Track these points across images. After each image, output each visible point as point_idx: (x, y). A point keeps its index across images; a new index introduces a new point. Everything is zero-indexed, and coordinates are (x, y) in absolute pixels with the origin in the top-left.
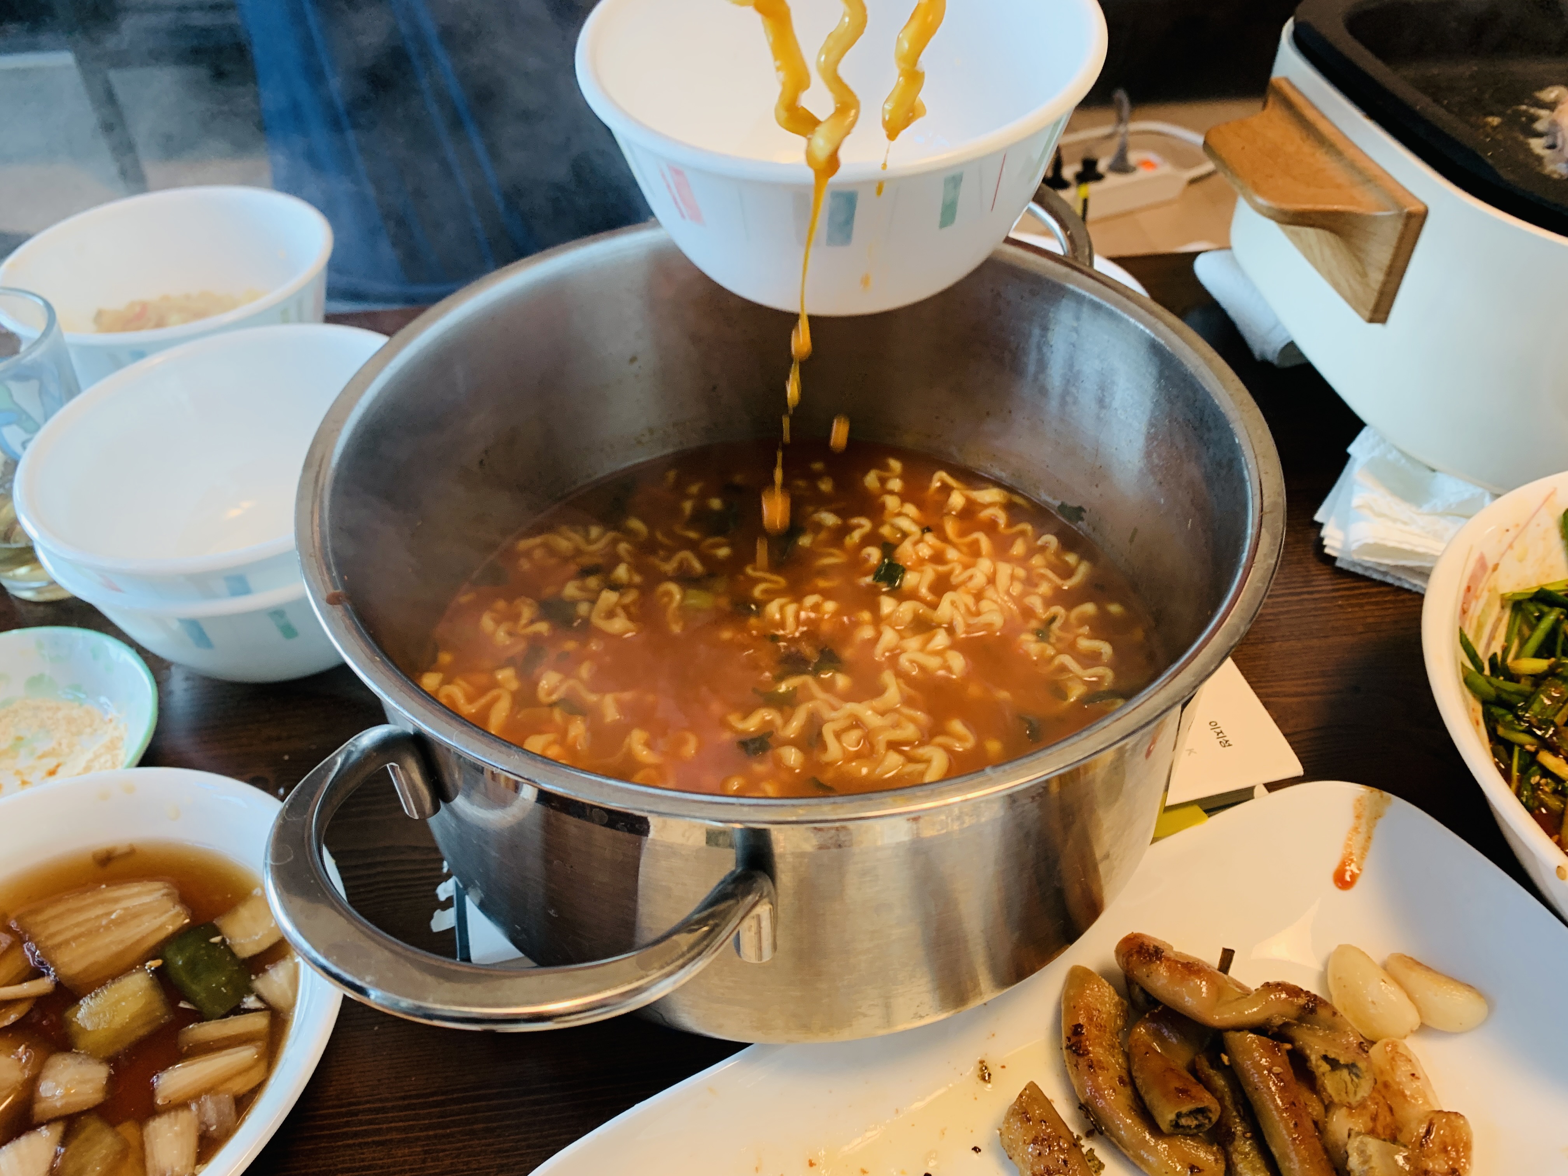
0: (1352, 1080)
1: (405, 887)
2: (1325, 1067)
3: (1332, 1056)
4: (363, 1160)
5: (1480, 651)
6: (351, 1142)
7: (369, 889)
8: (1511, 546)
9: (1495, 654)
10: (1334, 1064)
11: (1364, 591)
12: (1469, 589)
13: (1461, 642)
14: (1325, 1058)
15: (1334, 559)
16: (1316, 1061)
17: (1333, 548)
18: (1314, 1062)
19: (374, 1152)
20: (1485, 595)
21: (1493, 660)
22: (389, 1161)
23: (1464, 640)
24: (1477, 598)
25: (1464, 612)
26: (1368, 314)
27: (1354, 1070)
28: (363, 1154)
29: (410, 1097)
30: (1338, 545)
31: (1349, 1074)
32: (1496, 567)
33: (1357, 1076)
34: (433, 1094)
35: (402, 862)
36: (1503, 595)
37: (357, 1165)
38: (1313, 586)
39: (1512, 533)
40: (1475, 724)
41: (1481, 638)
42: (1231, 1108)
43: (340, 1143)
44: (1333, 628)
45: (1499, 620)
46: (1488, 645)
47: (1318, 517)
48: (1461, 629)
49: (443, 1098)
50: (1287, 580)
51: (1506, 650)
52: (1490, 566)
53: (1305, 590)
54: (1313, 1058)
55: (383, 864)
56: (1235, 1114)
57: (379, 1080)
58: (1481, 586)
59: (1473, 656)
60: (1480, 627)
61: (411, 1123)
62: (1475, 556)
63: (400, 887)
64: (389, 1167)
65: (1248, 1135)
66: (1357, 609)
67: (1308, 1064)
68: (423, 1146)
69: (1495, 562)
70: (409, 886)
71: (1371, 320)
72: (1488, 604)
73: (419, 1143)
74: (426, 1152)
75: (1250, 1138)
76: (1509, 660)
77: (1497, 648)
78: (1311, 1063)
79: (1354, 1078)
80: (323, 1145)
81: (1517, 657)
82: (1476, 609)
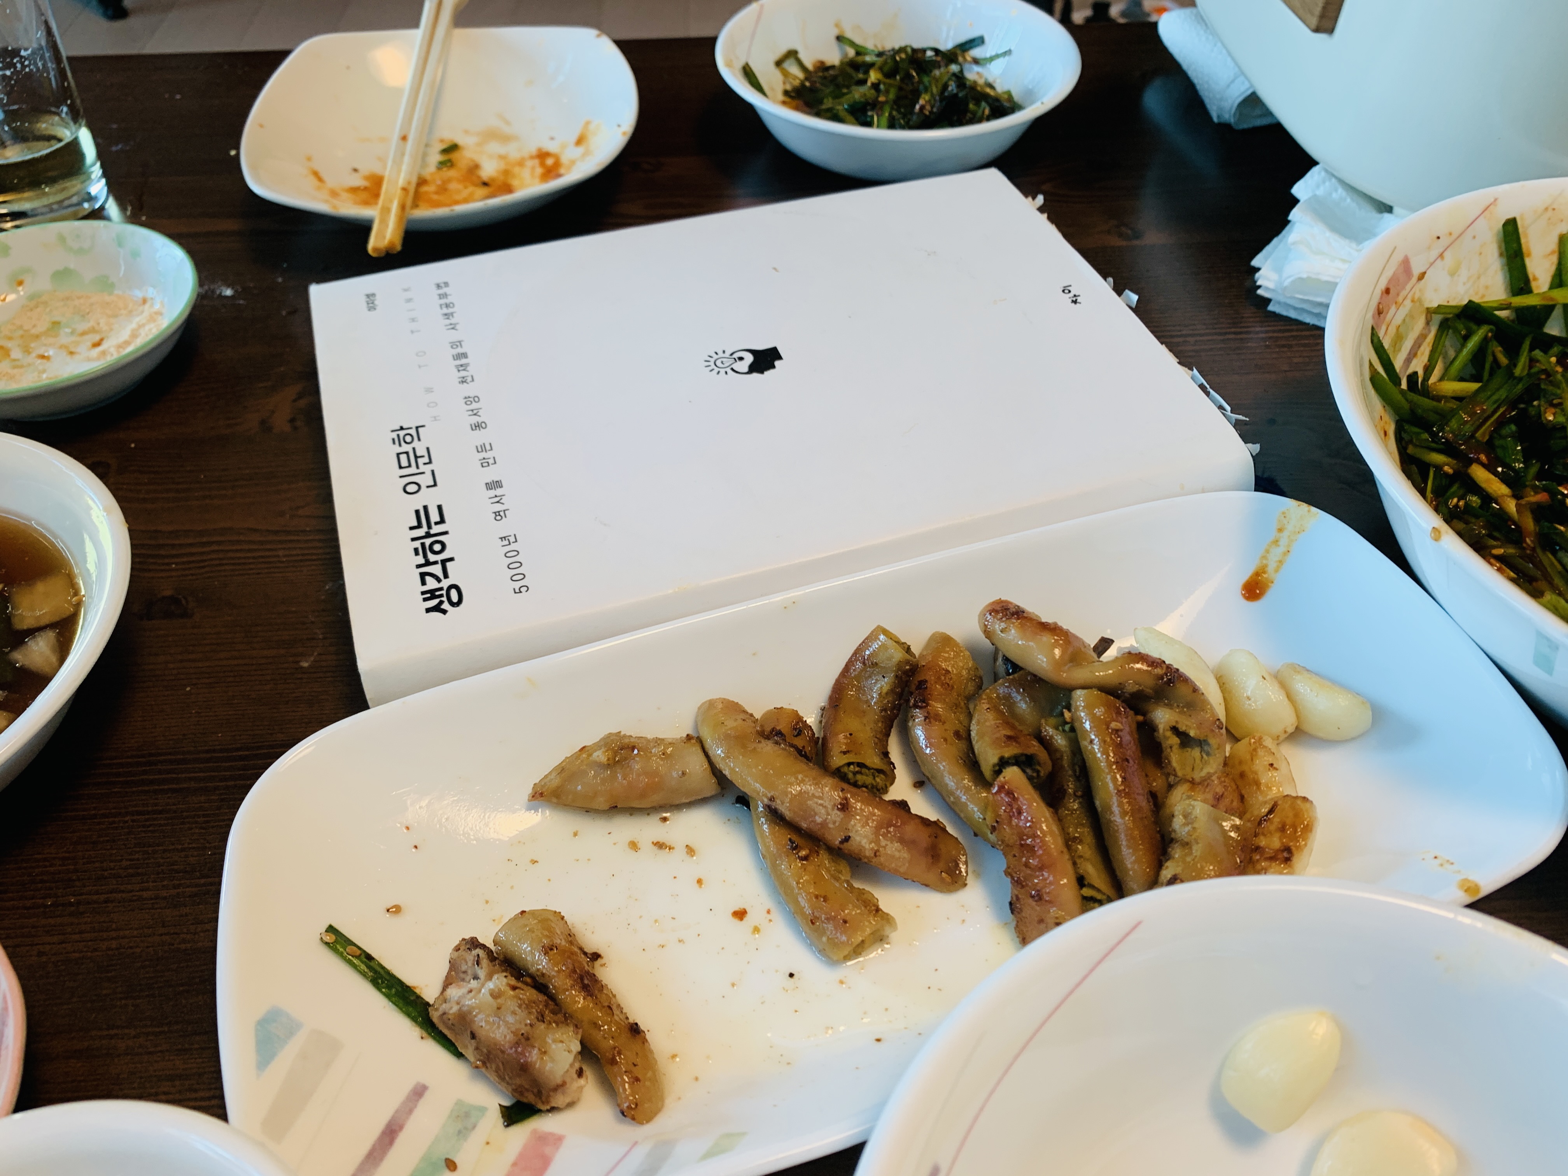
0: (1202, 757)
1: (239, 564)
2: (1175, 740)
3: (1182, 728)
4: (156, 805)
5: (1398, 363)
6: (146, 788)
7: (202, 564)
8: (1441, 256)
9: (1416, 373)
10: (1186, 740)
11: (1295, 333)
12: (1387, 291)
13: (1372, 342)
14: (1175, 730)
15: (1268, 301)
16: (1164, 730)
17: (1267, 289)
18: (1161, 731)
19: (169, 798)
20: (1408, 303)
21: (1412, 378)
22: (184, 806)
23: (1376, 341)
24: (1398, 305)
25: (1380, 312)
26: (1314, 21)
27: (1206, 748)
28: (157, 799)
29: (214, 751)
30: (1271, 285)
31: (1201, 752)
32: (1422, 276)
33: (1208, 754)
34: (238, 749)
35: (239, 542)
36: (1428, 309)
37: (150, 809)
38: (1241, 327)
39: (1444, 242)
40: (1383, 435)
41: (1400, 350)
42: (1067, 768)
43: (134, 789)
44: (1256, 365)
45: (1422, 337)
46: (1408, 361)
47: (1255, 263)
48: (1373, 328)
49: (247, 753)
50: (1215, 321)
51: (1428, 370)
52: (1416, 271)
53: (1233, 330)
54: (1161, 727)
55: (219, 543)
56: (1070, 772)
57: (184, 735)
58: (1403, 294)
59: (1388, 364)
60: (1399, 338)
61: (213, 774)
62: (1398, 258)
63: (234, 564)
64: (182, 812)
65: (1079, 793)
66: (1286, 349)
67: (1156, 734)
68: (221, 794)
69: (1423, 270)
70: (244, 564)
71: (1317, 30)
72: (1411, 316)
73: (217, 792)
74: (222, 800)
75: (1081, 797)
76: (1433, 380)
77: (1418, 366)
78: (1159, 733)
79: (1205, 756)
80: (116, 790)
81: (1441, 379)
82: (1397, 316)
